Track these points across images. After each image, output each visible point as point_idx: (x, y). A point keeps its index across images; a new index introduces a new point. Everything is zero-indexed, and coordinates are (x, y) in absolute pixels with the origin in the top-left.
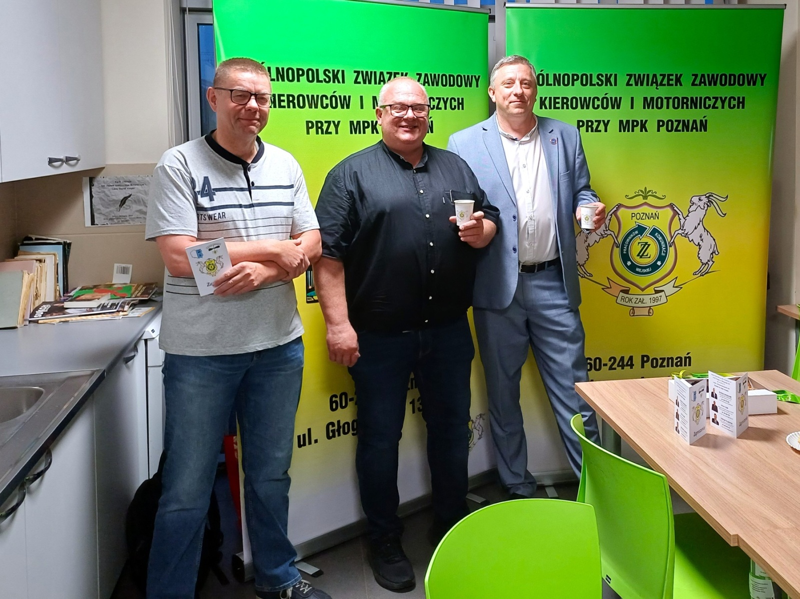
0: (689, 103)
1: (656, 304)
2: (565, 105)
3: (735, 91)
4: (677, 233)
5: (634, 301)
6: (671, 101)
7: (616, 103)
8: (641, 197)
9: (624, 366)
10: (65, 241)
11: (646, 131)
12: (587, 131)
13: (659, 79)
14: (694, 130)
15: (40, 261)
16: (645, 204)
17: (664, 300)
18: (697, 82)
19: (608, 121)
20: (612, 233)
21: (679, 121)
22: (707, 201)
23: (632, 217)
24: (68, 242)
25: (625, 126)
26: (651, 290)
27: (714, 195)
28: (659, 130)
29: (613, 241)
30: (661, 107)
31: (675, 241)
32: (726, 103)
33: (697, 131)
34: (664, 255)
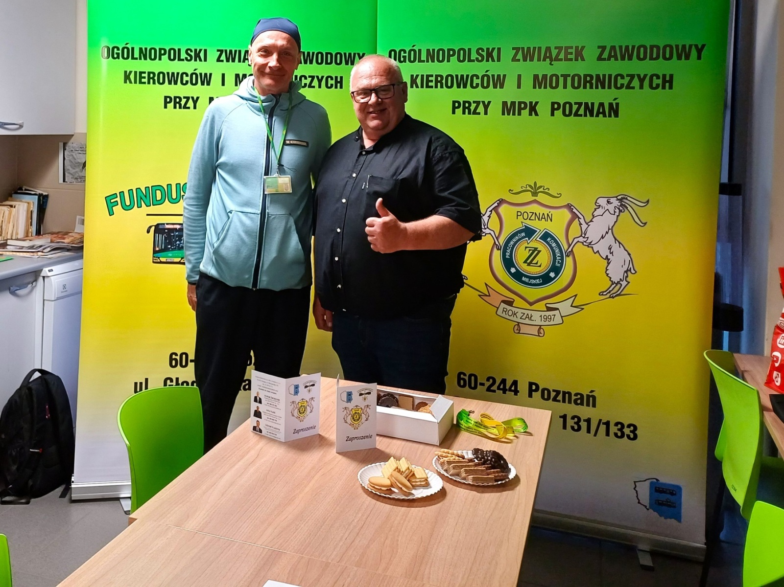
0: (594, 81)
1: (547, 323)
2: (439, 84)
3: (660, 67)
4: (576, 240)
5: (519, 315)
6: (569, 80)
7: (499, 82)
8: (530, 193)
9: (507, 390)
10: (40, 192)
11: (536, 114)
13: (554, 52)
14: (601, 116)
15: (11, 206)
16: (535, 202)
17: (558, 320)
18: (605, 55)
19: (489, 102)
20: (492, 233)
21: (580, 104)
22: (619, 204)
23: (518, 215)
24: (44, 194)
25: (508, 108)
26: (541, 305)
27: (629, 198)
28: (553, 114)
29: (493, 241)
30: (557, 86)
31: (574, 249)
32: (646, 83)
33: (605, 116)
34: (559, 265)
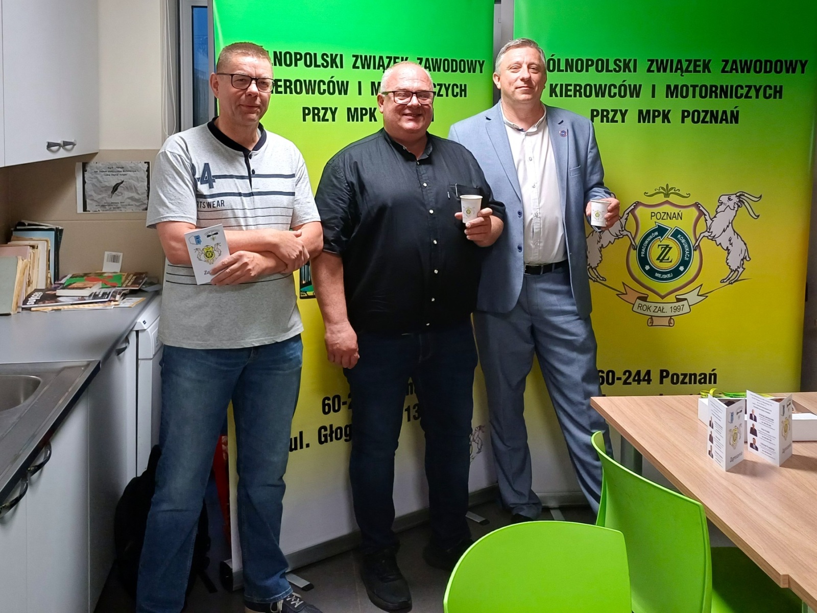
0: (718, 92)
1: (677, 313)
2: (578, 93)
3: (772, 79)
4: (702, 235)
5: (652, 309)
6: (698, 89)
7: (635, 91)
8: (663, 194)
9: (641, 380)
10: (57, 227)
11: (669, 122)
12: (602, 121)
13: (685, 65)
14: (724, 122)
15: (33, 247)
16: (667, 202)
17: (686, 309)
18: (728, 68)
19: (626, 111)
20: (629, 234)
21: (706, 112)
22: (738, 200)
23: (652, 216)
24: (60, 228)
25: (644, 116)
26: (672, 298)
27: (746, 195)
28: (683, 121)
29: (630, 242)
30: (687, 96)
31: (700, 244)
32: (761, 93)
33: (727, 122)
34: (687, 259)
